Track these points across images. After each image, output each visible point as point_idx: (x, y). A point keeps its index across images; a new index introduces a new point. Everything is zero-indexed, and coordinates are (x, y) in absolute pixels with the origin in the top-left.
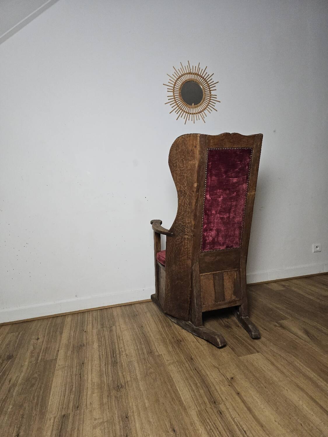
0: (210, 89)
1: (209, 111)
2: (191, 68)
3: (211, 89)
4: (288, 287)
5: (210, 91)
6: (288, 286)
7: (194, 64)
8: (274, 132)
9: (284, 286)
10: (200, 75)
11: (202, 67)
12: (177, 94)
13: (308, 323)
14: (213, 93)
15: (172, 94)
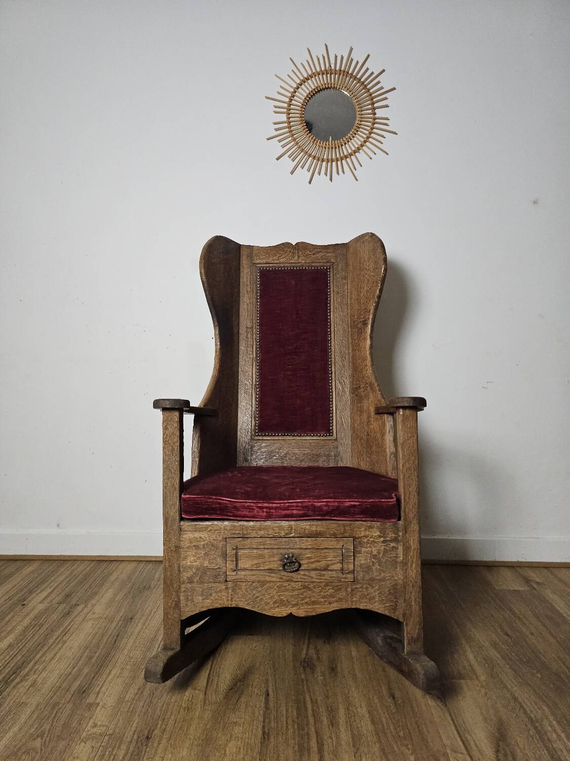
0: (373, 104)
1: (367, 154)
2: (332, 61)
3: (376, 105)
4: (535, 586)
5: (374, 109)
6: (538, 583)
7: (339, 50)
8: (534, 203)
9: (527, 581)
10: (352, 74)
11: (358, 57)
12: (296, 117)
13: (521, 706)
14: (379, 113)
15: (284, 117)
